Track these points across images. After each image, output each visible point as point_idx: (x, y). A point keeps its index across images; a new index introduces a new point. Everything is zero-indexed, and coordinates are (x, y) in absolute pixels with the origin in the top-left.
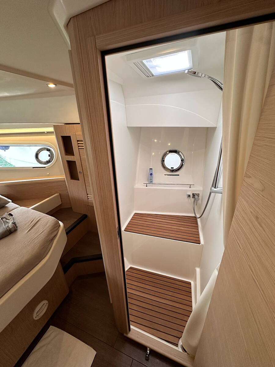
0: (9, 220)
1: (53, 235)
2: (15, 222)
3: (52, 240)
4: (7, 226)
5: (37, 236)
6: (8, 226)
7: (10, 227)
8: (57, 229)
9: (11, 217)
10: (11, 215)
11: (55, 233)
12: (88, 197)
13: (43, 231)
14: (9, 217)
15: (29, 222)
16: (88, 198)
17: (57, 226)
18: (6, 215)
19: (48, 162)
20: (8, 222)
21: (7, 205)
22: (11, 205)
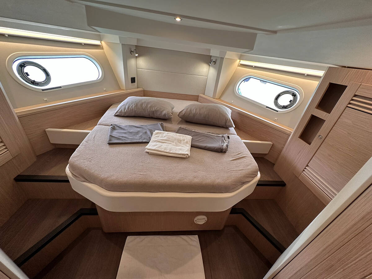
0: (225, 140)
1: (247, 180)
2: (228, 146)
3: (244, 183)
4: (222, 144)
5: (236, 169)
6: (223, 146)
7: (224, 147)
8: (253, 177)
9: (228, 139)
10: (228, 137)
11: (250, 179)
12: (305, 168)
13: (242, 170)
14: (226, 138)
15: (236, 152)
16: (304, 171)
17: (254, 175)
18: (226, 135)
19: (285, 107)
20: (224, 142)
21: (230, 128)
22: (232, 130)
